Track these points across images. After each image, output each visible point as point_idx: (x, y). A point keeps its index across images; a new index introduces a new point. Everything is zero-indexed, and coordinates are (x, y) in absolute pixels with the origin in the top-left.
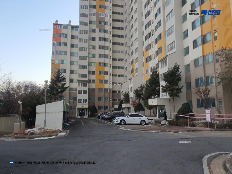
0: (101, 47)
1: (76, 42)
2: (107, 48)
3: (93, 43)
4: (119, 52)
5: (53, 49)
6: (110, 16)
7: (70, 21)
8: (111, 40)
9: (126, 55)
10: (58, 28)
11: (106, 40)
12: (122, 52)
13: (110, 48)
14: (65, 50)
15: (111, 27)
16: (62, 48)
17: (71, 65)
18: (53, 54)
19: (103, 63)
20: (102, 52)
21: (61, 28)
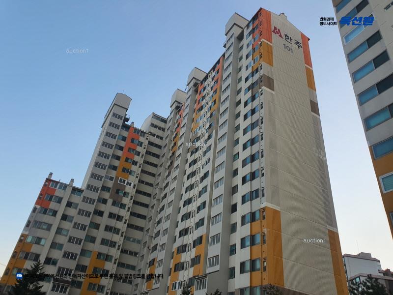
0: (108, 229)
1: (72, 212)
2: (117, 231)
3: (98, 219)
4: (134, 240)
5: (31, 216)
6: (135, 185)
7: (73, 180)
8: (126, 220)
9: (143, 248)
10: (52, 186)
11: (119, 218)
12: (139, 242)
13: (123, 233)
14: (50, 222)
15: (132, 201)
16: (47, 218)
17: (51, 249)
18: (28, 225)
19: (104, 254)
20: (109, 236)
21: (56, 187)
